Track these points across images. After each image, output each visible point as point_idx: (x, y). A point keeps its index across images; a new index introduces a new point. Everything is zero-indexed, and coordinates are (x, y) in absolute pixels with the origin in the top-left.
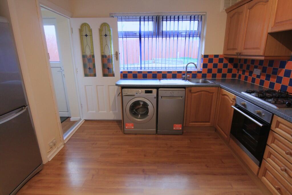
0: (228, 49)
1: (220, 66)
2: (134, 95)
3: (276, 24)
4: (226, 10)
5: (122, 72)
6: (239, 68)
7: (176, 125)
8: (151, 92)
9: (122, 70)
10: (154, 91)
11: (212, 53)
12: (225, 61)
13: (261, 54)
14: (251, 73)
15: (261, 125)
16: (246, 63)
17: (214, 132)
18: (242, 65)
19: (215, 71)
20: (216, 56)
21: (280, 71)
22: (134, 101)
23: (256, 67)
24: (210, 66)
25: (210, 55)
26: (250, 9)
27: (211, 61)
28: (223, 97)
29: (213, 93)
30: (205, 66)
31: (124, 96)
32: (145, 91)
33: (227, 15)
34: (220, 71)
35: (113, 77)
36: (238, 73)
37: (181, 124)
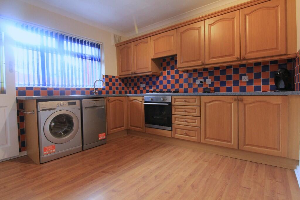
0: (122, 71)
1: (117, 84)
2: (54, 109)
3: (155, 54)
4: (116, 45)
5: (17, 88)
6: (128, 86)
7: (101, 135)
8: (74, 104)
9: (17, 86)
10: (78, 102)
11: (110, 74)
12: (120, 81)
13: (150, 70)
14: (139, 88)
15: (168, 104)
16: (133, 82)
17: (127, 135)
18: (131, 83)
19: (114, 88)
20: (114, 77)
21: (157, 82)
22: (55, 116)
23: (141, 83)
24: (111, 84)
25: (110, 76)
26: (136, 45)
27: (110, 80)
28: (131, 102)
29: (123, 101)
30: (107, 84)
31: (41, 110)
32: (68, 103)
33: (117, 49)
34: (117, 88)
35: (5, 95)
36: (128, 90)
37: (104, 133)
